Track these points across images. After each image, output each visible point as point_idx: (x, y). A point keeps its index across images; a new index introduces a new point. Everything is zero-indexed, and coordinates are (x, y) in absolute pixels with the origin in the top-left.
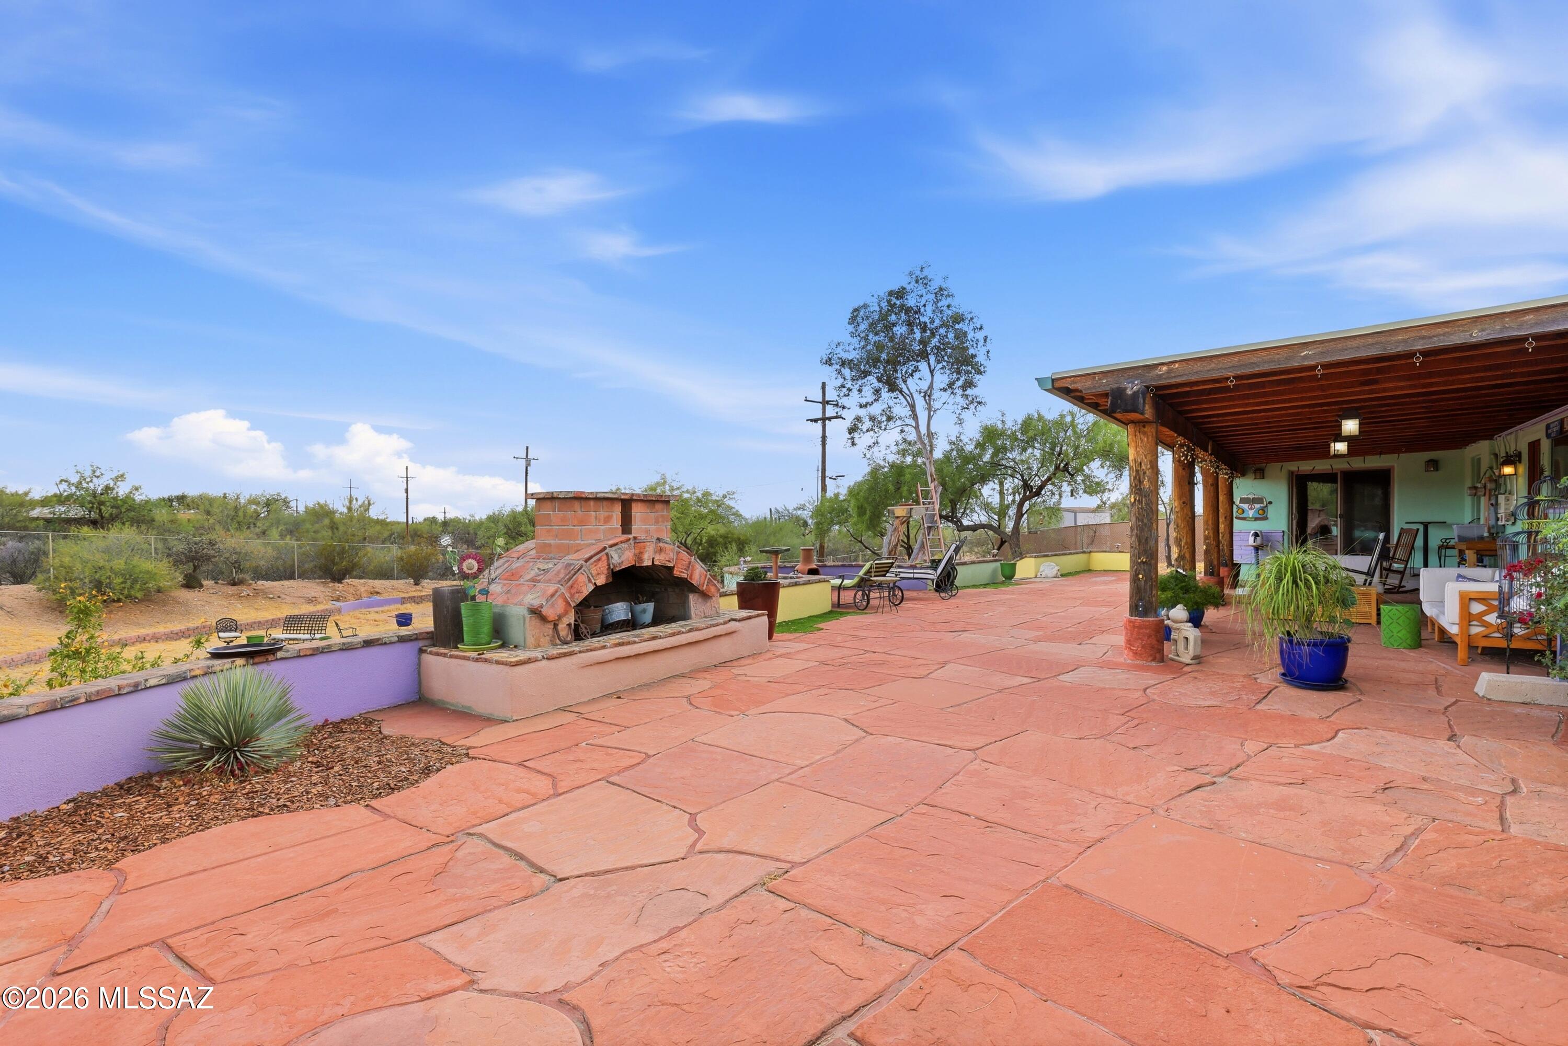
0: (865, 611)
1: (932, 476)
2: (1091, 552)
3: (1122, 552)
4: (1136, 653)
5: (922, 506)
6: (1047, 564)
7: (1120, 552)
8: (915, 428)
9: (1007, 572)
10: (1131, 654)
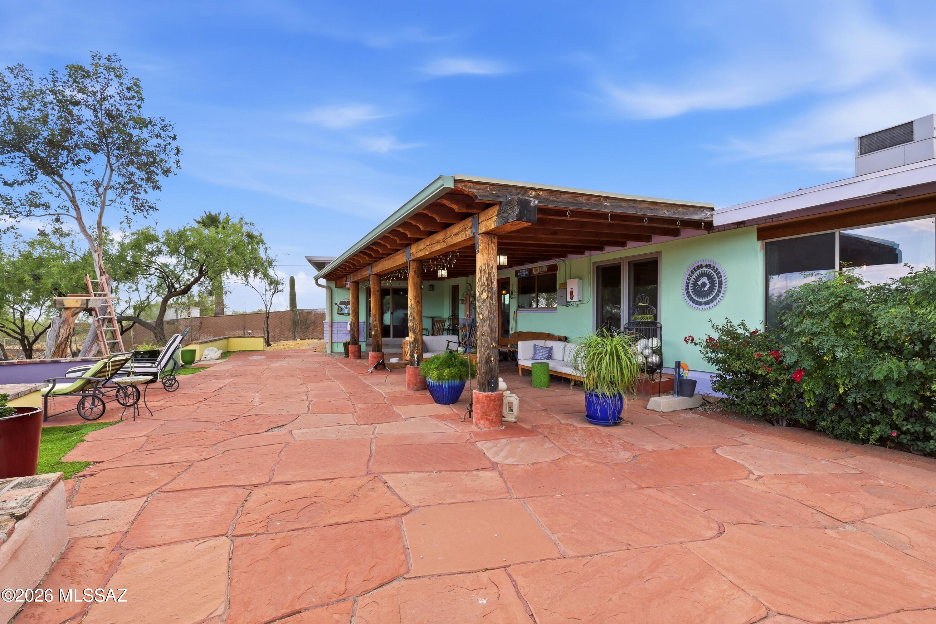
0: (100, 421)
1: (100, 268)
2: (229, 337)
3: (254, 337)
4: (492, 422)
5: (94, 297)
6: (210, 348)
7: (252, 337)
8: (77, 219)
9: (188, 358)
10: (488, 423)
